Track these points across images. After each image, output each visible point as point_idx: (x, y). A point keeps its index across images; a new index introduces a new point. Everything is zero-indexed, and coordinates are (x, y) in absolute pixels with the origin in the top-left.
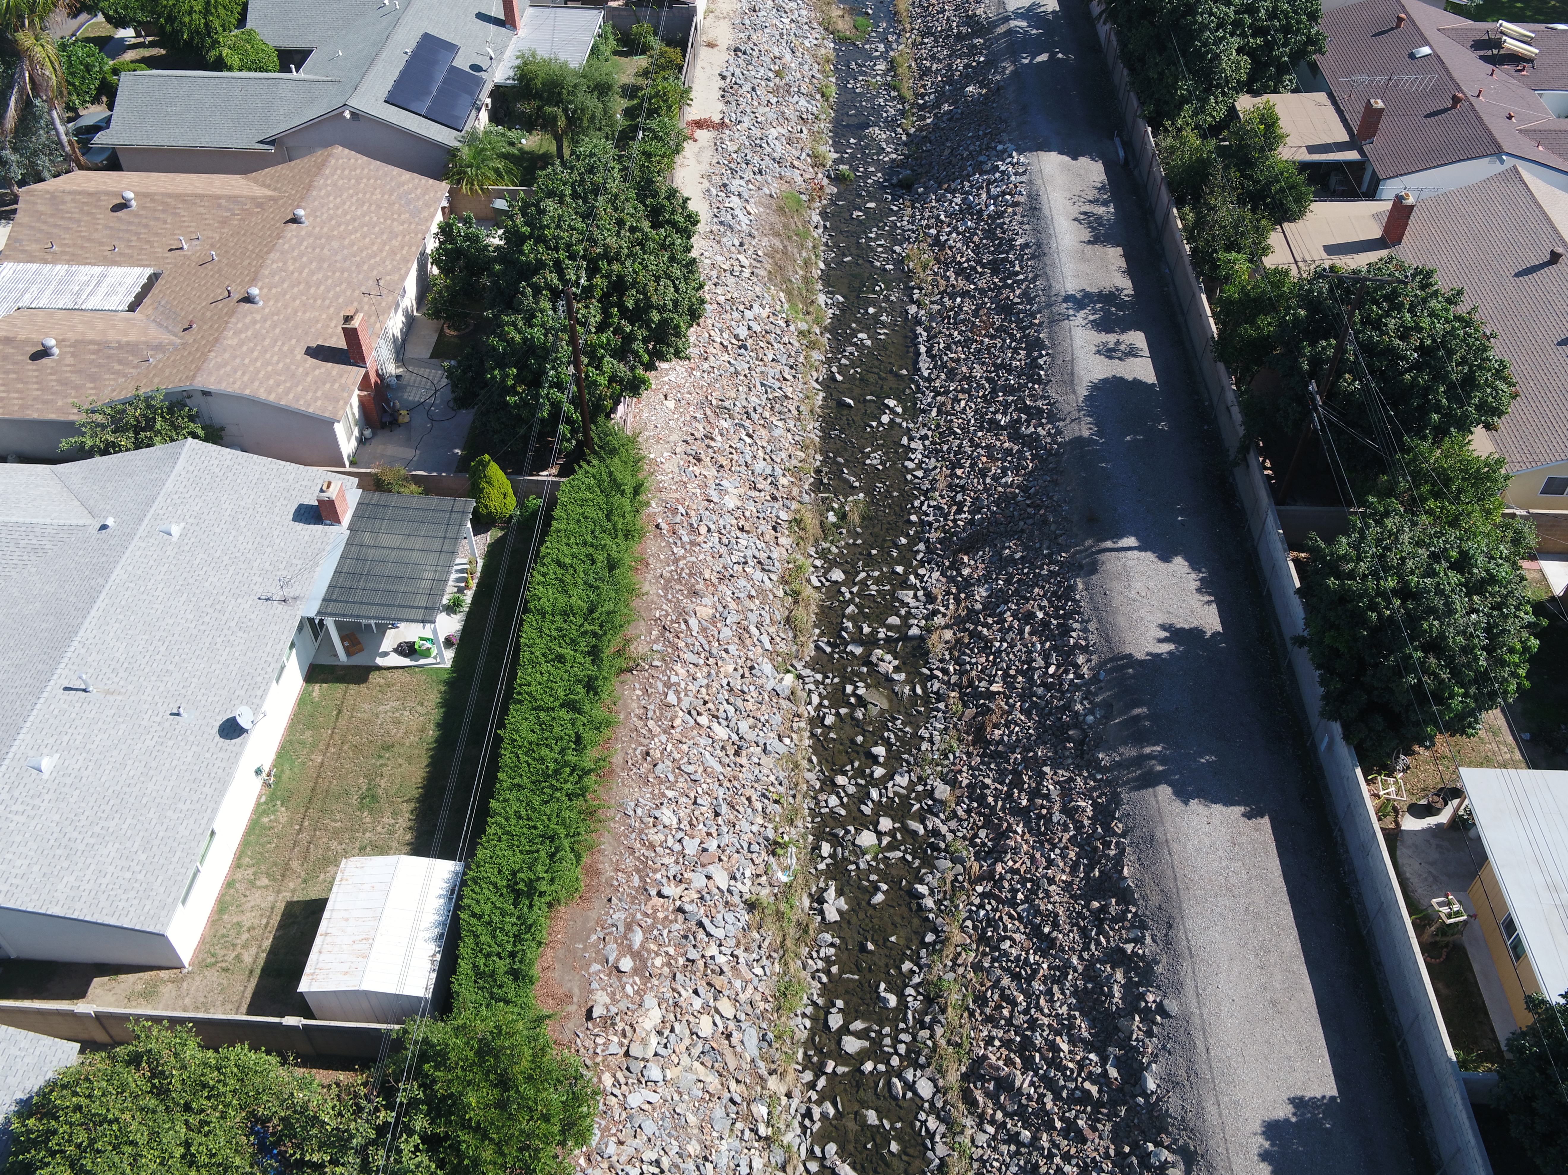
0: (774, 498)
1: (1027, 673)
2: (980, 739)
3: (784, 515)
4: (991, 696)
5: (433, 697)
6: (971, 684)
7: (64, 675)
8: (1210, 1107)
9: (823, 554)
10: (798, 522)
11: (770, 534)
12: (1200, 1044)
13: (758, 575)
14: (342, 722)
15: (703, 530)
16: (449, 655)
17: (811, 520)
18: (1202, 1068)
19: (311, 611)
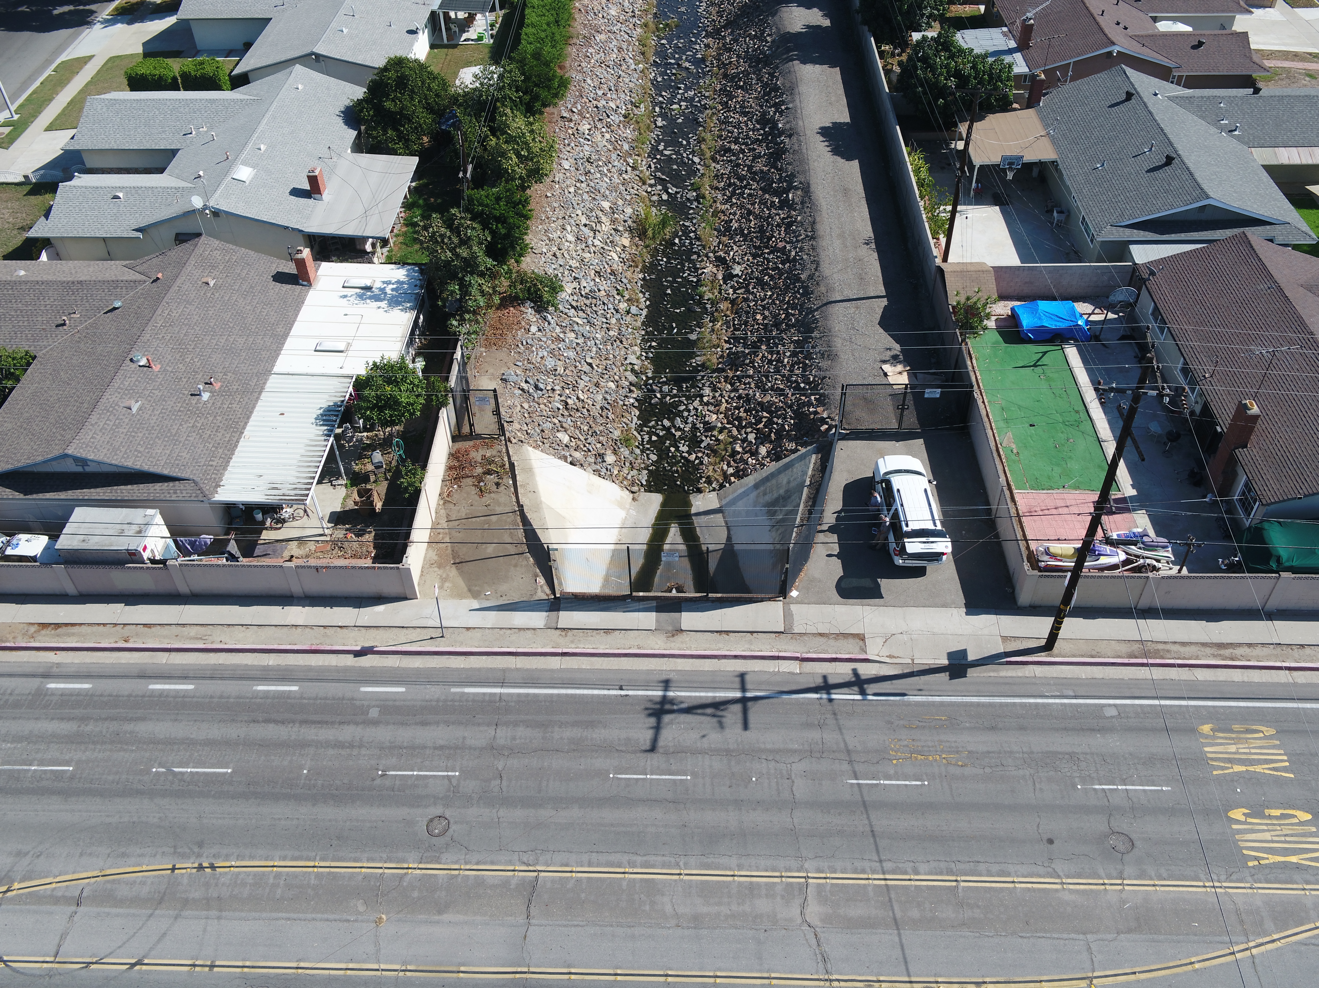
0: (634, 16)
1: (747, 52)
2: (725, 76)
3: (638, 22)
4: (731, 62)
5: (487, 50)
6: (723, 63)
7: (342, 11)
8: (800, 123)
9: (657, 36)
10: (646, 25)
11: (631, 26)
12: (799, 111)
13: (626, 36)
14: (449, 58)
15: (600, 16)
16: (492, 41)
17: (652, 26)
18: (799, 116)
19: (435, 7)
